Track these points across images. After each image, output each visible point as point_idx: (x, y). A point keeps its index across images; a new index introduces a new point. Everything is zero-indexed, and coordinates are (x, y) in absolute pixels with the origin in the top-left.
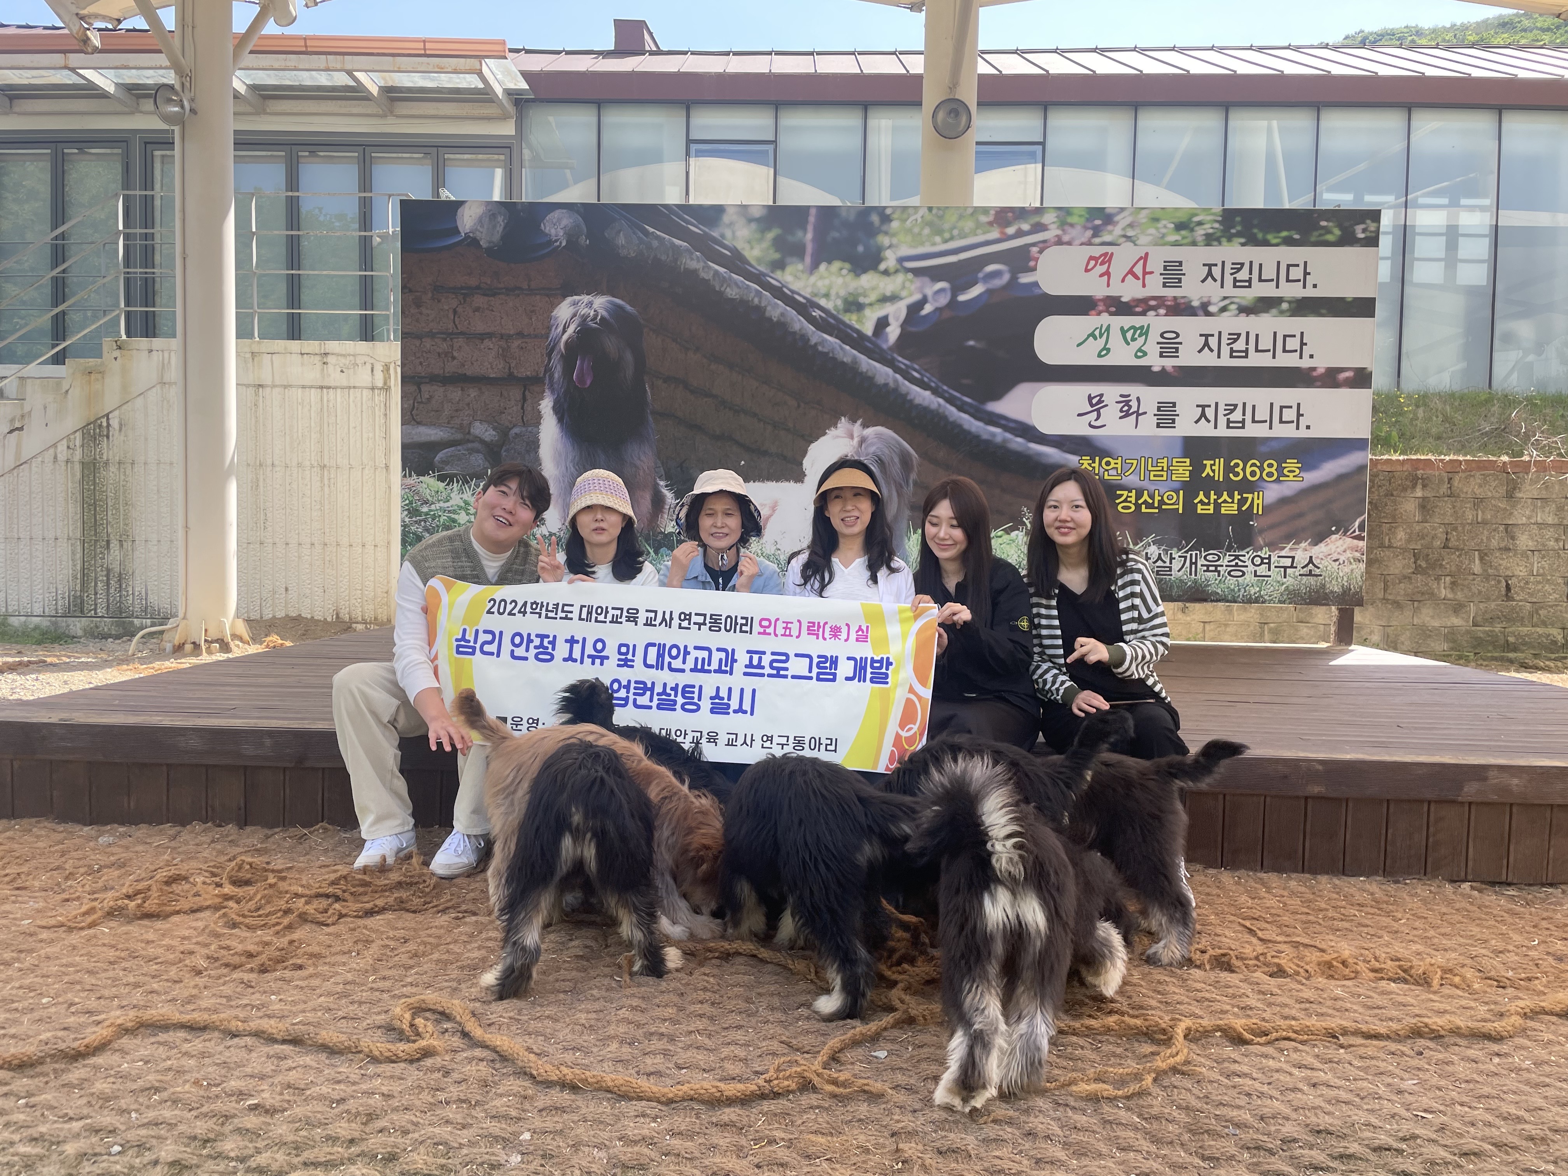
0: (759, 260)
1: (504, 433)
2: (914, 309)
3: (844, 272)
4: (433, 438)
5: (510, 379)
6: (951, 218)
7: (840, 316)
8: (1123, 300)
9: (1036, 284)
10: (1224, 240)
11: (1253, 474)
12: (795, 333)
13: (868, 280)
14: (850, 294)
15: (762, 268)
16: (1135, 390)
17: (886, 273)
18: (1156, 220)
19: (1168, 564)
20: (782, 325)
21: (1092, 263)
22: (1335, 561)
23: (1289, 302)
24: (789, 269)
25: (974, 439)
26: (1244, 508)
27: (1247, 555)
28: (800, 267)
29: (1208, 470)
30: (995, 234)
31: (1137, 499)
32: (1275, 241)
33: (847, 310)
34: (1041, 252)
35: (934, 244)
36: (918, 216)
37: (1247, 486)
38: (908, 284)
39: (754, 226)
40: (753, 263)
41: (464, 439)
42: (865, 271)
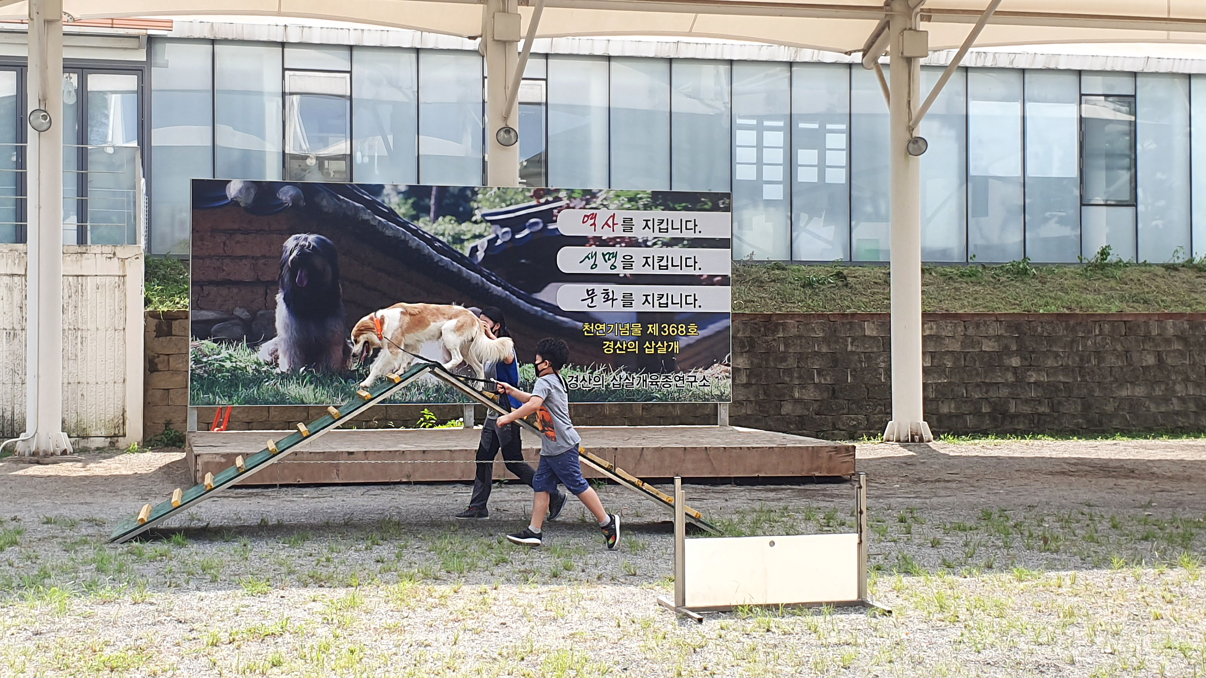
0: (404, 215)
1: (254, 314)
2: (491, 242)
3: (453, 222)
4: (210, 317)
5: (258, 282)
6: (510, 194)
7: (451, 246)
8: (603, 238)
9: (557, 229)
10: (653, 207)
11: (673, 331)
12: (425, 255)
13: (465, 226)
14: (456, 234)
15: (406, 219)
16: (610, 287)
17: (476, 222)
18: (618, 196)
19: (631, 381)
20: (418, 250)
21: (586, 219)
22: (717, 378)
23: (688, 240)
24: (421, 220)
25: (527, 314)
26: (670, 350)
27: (672, 376)
28: (428, 218)
29: (650, 330)
30: (534, 202)
31: (614, 346)
32: (679, 208)
33: (454, 243)
34: (559, 212)
35: (502, 207)
36: (492, 192)
37: (671, 338)
38: (488, 229)
39: (401, 196)
40: (401, 216)
41: (229, 317)
42: (464, 222)
